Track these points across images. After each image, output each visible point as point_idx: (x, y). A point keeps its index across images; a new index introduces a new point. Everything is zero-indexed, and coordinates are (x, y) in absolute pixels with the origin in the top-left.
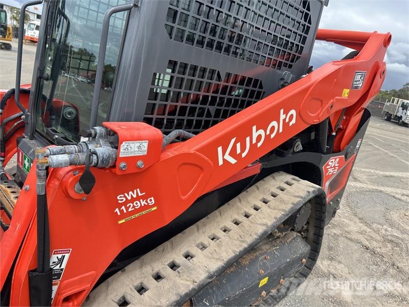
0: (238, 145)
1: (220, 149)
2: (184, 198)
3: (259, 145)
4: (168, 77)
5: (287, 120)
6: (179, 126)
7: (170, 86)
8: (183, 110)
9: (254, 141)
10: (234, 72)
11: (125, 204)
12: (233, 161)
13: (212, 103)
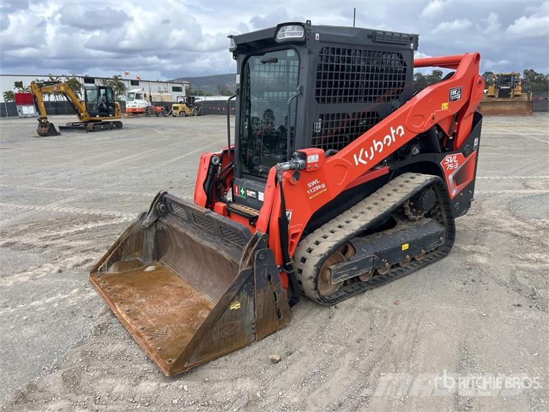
0: (366, 153)
1: (355, 156)
2: (339, 184)
3: (380, 151)
4: (320, 123)
5: (397, 133)
6: (330, 148)
7: (322, 127)
8: (330, 139)
9: (376, 149)
10: (357, 111)
11: (311, 188)
12: (365, 162)
13: (347, 132)
